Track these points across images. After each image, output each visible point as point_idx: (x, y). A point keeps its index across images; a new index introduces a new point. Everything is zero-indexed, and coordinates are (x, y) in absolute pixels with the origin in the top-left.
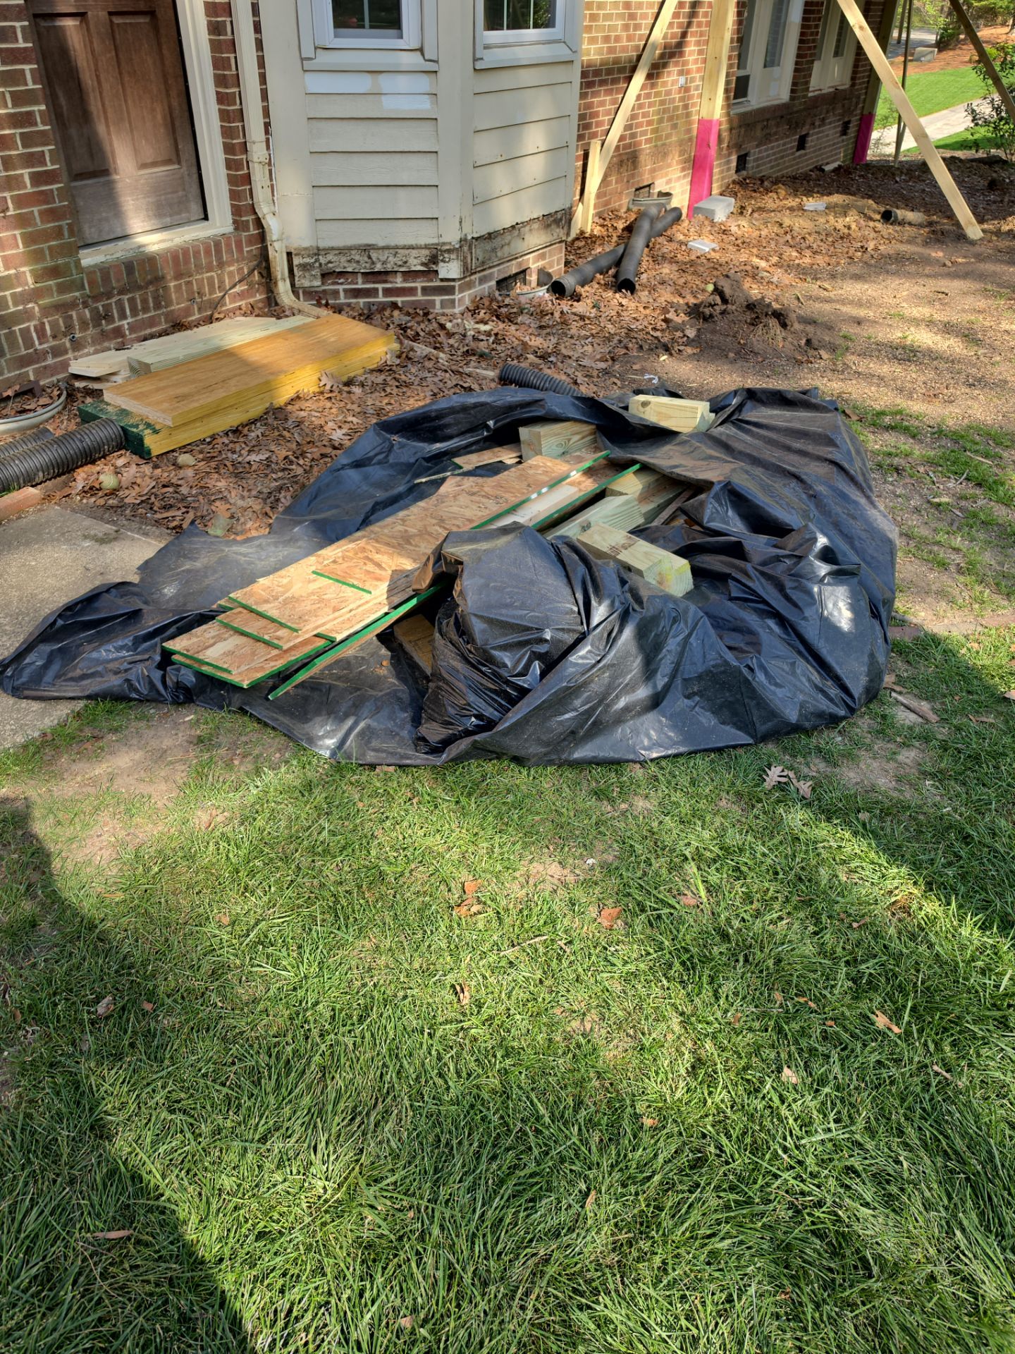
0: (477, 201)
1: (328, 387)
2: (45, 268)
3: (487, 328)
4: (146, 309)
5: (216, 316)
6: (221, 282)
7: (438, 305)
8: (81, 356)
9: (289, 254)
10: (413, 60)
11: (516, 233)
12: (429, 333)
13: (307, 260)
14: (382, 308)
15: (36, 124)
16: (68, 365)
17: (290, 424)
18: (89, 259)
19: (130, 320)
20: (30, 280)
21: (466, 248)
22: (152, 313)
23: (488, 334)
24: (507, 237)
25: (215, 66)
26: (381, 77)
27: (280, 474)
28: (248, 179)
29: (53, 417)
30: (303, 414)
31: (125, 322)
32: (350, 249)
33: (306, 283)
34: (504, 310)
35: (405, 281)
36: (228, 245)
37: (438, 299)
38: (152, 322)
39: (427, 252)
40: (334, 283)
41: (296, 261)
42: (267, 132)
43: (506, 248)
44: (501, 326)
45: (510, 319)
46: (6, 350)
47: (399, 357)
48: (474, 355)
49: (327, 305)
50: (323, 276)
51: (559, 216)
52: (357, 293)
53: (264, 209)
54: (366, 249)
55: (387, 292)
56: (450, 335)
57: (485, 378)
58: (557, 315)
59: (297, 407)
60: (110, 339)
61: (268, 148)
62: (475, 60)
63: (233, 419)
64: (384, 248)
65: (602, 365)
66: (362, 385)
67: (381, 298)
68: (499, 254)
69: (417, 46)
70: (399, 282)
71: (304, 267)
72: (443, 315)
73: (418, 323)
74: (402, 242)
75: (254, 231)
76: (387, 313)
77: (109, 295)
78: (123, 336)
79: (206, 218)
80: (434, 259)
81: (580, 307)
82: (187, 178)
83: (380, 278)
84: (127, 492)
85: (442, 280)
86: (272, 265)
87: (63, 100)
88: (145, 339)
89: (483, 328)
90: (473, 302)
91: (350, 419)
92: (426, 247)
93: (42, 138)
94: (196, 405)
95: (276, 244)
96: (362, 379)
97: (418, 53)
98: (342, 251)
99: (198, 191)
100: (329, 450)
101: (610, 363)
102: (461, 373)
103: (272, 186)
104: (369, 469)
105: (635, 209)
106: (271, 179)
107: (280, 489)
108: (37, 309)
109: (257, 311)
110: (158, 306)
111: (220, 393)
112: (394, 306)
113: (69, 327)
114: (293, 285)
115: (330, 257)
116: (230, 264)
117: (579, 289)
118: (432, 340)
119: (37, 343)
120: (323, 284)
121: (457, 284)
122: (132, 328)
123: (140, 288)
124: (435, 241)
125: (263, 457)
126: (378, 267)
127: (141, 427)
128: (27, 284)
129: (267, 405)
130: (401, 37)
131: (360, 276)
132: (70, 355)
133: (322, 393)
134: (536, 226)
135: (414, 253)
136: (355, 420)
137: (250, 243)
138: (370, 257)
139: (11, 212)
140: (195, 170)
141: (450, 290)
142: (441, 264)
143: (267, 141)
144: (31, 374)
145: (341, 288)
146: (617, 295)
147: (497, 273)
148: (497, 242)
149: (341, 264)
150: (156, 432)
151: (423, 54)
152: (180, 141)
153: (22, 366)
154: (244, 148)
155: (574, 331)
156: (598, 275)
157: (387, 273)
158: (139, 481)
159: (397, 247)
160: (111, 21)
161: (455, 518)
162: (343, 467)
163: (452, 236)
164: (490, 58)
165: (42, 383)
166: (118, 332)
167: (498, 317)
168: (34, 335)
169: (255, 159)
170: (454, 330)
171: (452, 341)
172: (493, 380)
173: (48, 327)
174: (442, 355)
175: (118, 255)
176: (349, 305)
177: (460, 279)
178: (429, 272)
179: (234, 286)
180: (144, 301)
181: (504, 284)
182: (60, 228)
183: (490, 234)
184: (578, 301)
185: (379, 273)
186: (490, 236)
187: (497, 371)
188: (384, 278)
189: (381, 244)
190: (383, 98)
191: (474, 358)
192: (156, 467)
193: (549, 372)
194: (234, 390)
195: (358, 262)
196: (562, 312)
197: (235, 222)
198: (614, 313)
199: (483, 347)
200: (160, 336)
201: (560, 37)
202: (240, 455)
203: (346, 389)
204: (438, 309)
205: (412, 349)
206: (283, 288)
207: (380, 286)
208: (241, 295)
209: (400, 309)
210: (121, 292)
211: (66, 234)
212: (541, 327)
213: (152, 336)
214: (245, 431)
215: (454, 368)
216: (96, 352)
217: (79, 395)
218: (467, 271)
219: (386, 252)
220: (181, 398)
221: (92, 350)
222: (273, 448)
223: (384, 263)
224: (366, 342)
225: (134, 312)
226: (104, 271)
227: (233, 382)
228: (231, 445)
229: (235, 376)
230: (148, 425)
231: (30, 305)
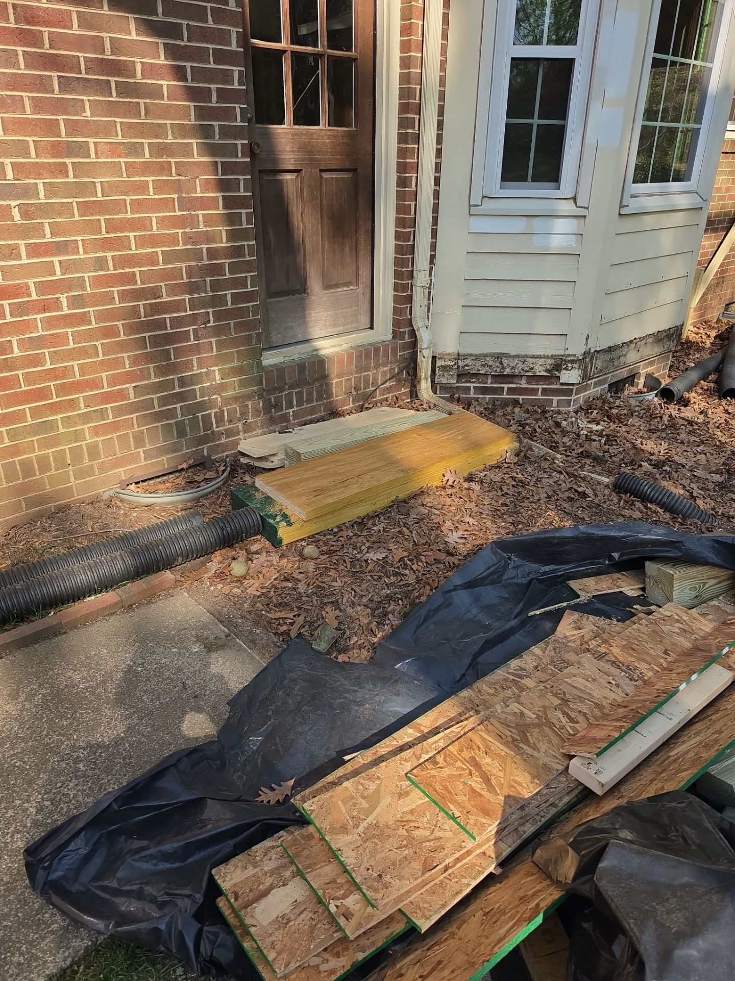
0: (604, 321)
1: (450, 483)
2: (232, 368)
3: (599, 428)
4: (309, 400)
5: (367, 405)
6: (375, 379)
7: (555, 404)
8: (250, 437)
9: (434, 358)
10: (567, 207)
11: (633, 346)
12: (546, 430)
13: (448, 363)
14: (505, 404)
15: (244, 256)
16: (238, 444)
17: (411, 520)
18: (270, 359)
19: (295, 409)
20: (218, 377)
21: (588, 360)
22: (315, 403)
23: (600, 434)
24: (625, 349)
25: (398, 212)
26: (535, 220)
27: (393, 579)
28: (409, 299)
29: (213, 492)
30: (424, 511)
31: (291, 410)
32: (485, 356)
33: (444, 381)
34: (615, 411)
35: (528, 383)
36: (386, 351)
37: (555, 399)
38: (313, 410)
39: (553, 361)
40: (466, 382)
41: (439, 363)
42: (432, 262)
43: (622, 358)
44: (613, 426)
45: (619, 419)
46: (188, 432)
47: (517, 455)
48: (588, 457)
49: (459, 400)
50: (459, 376)
51: (672, 331)
52: (485, 390)
53: (419, 323)
54: (499, 357)
55: (511, 391)
56: (564, 433)
57: (599, 483)
58: (666, 418)
59: (419, 501)
60: (277, 424)
61: (430, 275)
62: (621, 206)
63: (361, 510)
64: (514, 357)
65: (717, 478)
66: (481, 482)
67: (505, 396)
68: (615, 363)
69: (572, 195)
70: (523, 384)
71: (444, 368)
72: (559, 413)
73: (537, 420)
74: (530, 353)
75: (407, 340)
76: (509, 409)
77: (281, 389)
78: (288, 421)
79: (372, 328)
80: (558, 367)
81: (687, 413)
82: (361, 296)
83: (507, 380)
84: (252, 581)
85: (562, 384)
86: (419, 367)
87: (272, 236)
88: (306, 424)
89: (595, 427)
90: (586, 402)
91: (467, 519)
92: (552, 357)
93: (248, 267)
94: (330, 500)
95: (424, 351)
96: (482, 475)
97: (572, 201)
98: (477, 357)
99: (369, 307)
100: (442, 556)
101: (726, 476)
102: (575, 477)
103: (429, 304)
104: (481, 590)
105: (724, 320)
106: (429, 299)
107: (390, 598)
108: (219, 399)
109: (400, 403)
110: (320, 398)
111: (354, 489)
112: (516, 403)
113: (244, 414)
114: (433, 381)
115: (467, 361)
116: (385, 365)
117: (686, 395)
118: (547, 437)
119: (214, 426)
120: (457, 382)
121: (575, 388)
122: (296, 415)
123: (308, 383)
124: (562, 353)
125: (380, 556)
126: (508, 371)
127: (278, 519)
128: (215, 380)
129: (393, 498)
130: (559, 189)
131: (490, 377)
132: (241, 436)
133: (444, 488)
134: (650, 340)
135: (541, 361)
136: (471, 521)
137: (404, 348)
138: (501, 363)
139: (211, 324)
140: (368, 290)
141: (569, 392)
142: (564, 371)
143: (431, 269)
144: (205, 450)
145: (472, 385)
146: (724, 402)
147: (612, 378)
148: (614, 354)
149: (476, 367)
150: (289, 524)
151: (575, 203)
152: (361, 268)
153: (199, 445)
154: (411, 275)
155: (683, 436)
156: (702, 382)
157: (514, 376)
158: (265, 571)
159: (526, 356)
160: (321, 176)
161: (582, 700)
162: (456, 588)
163: (577, 349)
164: (634, 206)
165: (213, 458)
166: (285, 418)
167: (609, 417)
168: (213, 420)
169: (419, 284)
170: (568, 429)
171: (565, 440)
172: (607, 486)
173: (226, 414)
174: (559, 456)
175: (295, 357)
176: (477, 400)
177: (577, 384)
178: (552, 376)
179: (385, 383)
180: (310, 394)
181: (617, 387)
182: (250, 336)
183: (610, 347)
184: (686, 406)
185: (508, 376)
186: (610, 349)
187: (612, 479)
188: (510, 380)
189: (513, 353)
190: (534, 236)
191: (588, 461)
192: (282, 556)
193: (664, 483)
194: (366, 486)
195: (490, 366)
196: (670, 416)
197: (394, 332)
198: (722, 421)
199: (594, 448)
200: (318, 421)
201: (694, 188)
202: (360, 552)
203: (466, 485)
204: (554, 407)
205: (531, 449)
206: (425, 386)
207: (506, 386)
208: (389, 390)
209: (521, 406)
210: (291, 388)
211: (254, 341)
212: (650, 430)
213: (311, 422)
214: (369, 525)
215: (569, 470)
216: (263, 434)
217: (240, 471)
218: (585, 377)
219: (516, 360)
220: (319, 492)
221: (260, 432)
222: (392, 546)
223: (513, 368)
224: (491, 441)
225: (299, 403)
226: (280, 370)
227: (366, 478)
228: (354, 539)
229: (370, 471)
230: (285, 516)
231: (214, 397)
